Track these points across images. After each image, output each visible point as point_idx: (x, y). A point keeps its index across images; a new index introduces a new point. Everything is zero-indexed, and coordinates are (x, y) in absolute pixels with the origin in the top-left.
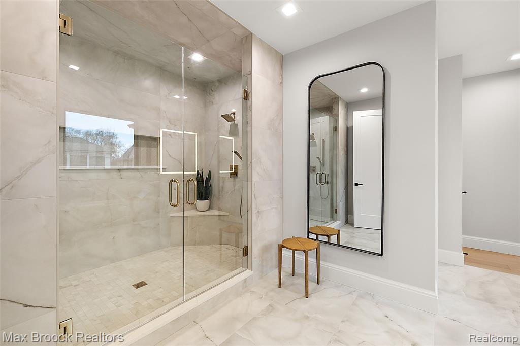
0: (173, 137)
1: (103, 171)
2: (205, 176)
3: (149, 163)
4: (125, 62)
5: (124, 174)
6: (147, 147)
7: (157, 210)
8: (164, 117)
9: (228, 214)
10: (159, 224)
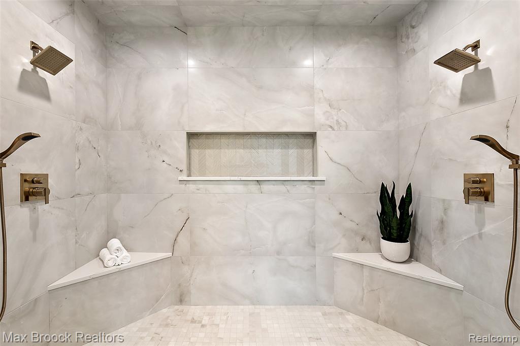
0: (336, 128)
1: (240, 182)
2: (399, 195)
3: (301, 172)
4: (263, 35)
5: (265, 187)
6: (297, 148)
7: (311, 243)
8: (320, 99)
9: (459, 286)
10: (315, 266)
